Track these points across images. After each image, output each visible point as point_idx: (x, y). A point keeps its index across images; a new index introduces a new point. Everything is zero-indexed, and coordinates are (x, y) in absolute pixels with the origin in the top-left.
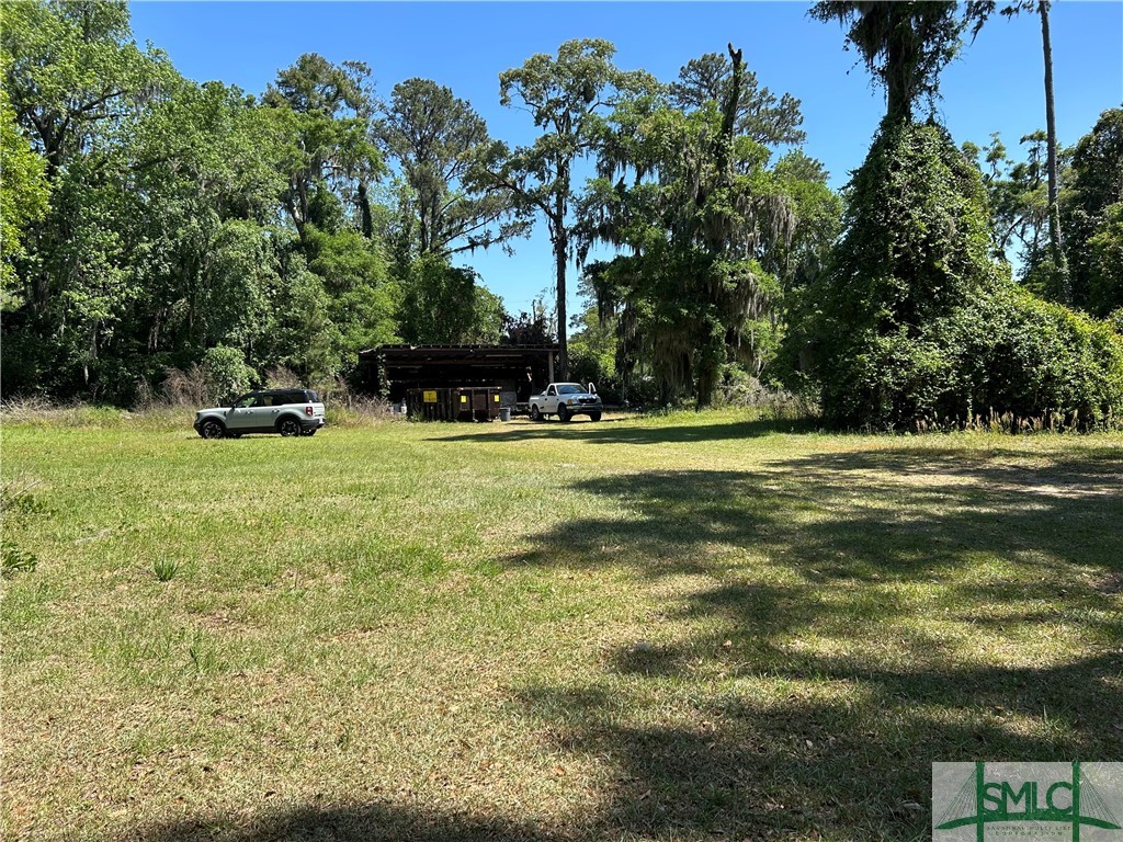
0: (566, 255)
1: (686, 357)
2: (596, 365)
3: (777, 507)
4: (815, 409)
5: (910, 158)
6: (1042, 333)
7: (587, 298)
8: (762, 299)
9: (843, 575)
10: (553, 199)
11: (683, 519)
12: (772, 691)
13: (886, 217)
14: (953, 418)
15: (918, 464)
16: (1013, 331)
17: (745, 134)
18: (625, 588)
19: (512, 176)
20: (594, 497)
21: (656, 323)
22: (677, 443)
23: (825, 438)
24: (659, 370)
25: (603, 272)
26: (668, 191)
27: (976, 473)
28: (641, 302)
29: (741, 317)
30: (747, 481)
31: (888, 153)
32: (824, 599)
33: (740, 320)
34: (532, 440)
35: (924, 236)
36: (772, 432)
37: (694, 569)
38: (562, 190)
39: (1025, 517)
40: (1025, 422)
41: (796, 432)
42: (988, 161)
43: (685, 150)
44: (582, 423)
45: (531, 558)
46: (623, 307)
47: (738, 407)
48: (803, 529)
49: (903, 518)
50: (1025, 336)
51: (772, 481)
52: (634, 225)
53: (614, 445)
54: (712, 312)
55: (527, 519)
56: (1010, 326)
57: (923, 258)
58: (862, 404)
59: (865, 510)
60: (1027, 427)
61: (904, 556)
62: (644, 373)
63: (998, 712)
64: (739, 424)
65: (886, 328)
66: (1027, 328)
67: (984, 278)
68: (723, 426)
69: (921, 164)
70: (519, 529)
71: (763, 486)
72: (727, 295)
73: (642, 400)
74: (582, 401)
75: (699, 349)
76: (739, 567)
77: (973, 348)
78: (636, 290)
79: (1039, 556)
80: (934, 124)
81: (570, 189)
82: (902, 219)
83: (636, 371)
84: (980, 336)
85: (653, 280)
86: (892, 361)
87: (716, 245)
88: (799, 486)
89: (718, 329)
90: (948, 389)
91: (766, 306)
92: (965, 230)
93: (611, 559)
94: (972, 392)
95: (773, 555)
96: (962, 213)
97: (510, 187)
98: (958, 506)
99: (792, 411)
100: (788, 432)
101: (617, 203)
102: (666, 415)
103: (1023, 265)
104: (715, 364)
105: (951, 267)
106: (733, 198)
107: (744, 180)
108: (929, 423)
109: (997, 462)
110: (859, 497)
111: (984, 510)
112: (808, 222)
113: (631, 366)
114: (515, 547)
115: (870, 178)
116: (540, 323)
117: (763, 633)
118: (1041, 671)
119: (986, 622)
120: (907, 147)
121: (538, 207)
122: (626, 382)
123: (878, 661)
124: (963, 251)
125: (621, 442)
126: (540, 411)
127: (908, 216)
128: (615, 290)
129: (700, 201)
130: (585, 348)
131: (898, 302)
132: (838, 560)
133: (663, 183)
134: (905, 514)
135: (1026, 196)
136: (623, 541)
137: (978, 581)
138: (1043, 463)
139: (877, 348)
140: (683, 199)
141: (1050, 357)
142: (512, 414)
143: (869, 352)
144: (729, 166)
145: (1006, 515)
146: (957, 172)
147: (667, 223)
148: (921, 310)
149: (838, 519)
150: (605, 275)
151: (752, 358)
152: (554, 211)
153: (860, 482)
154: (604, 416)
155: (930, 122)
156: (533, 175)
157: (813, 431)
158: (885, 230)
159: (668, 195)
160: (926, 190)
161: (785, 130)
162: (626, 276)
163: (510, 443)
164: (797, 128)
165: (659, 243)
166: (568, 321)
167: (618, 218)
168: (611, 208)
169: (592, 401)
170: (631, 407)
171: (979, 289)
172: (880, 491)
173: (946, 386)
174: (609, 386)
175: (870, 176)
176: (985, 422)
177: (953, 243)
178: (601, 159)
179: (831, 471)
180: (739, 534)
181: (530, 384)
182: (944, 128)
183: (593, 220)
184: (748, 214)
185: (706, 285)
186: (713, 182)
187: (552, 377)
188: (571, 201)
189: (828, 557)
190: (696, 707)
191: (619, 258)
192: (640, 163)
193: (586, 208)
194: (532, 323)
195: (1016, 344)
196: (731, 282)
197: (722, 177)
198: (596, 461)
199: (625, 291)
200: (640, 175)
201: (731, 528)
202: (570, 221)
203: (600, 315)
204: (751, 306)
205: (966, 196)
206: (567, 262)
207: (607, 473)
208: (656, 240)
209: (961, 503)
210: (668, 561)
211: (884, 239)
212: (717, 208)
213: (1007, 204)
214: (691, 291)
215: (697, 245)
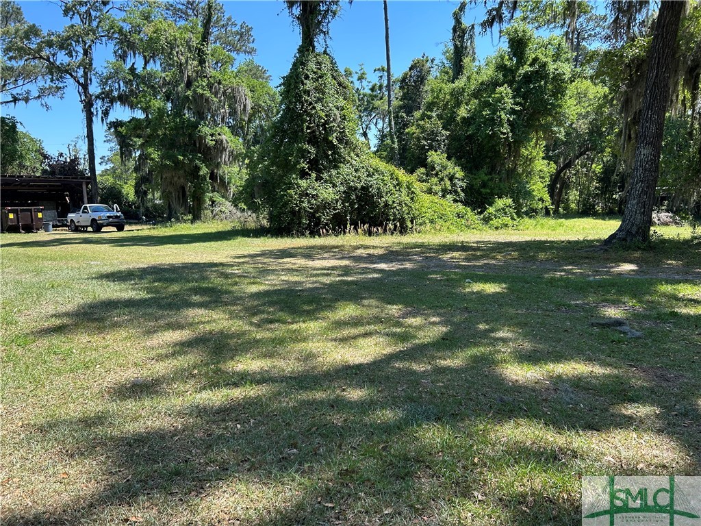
0: (92, 113)
1: (183, 188)
2: (120, 192)
3: (236, 284)
4: (265, 223)
5: (314, 73)
6: (383, 180)
7: (113, 145)
8: (232, 152)
9: (271, 322)
10: (81, 72)
11: (175, 295)
12: (220, 397)
13: (302, 108)
14: (340, 227)
15: (320, 254)
16: (369, 179)
17: (218, 44)
18: (129, 345)
19: (46, 52)
20: (112, 284)
21: (161, 165)
22: (177, 245)
23: (270, 240)
24: (165, 196)
25: (121, 127)
26: (167, 76)
27: (349, 258)
28: (150, 150)
29: (219, 163)
30: (220, 268)
31: (302, 68)
32: (258, 337)
33: (218, 165)
34: (68, 245)
35: (323, 121)
36: (239, 237)
37: (178, 326)
38: (87, 67)
39: (369, 282)
40: (375, 229)
41: (253, 237)
42: (358, 80)
43: (177, 50)
44: (110, 232)
45: (59, 330)
46: (138, 153)
47: (219, 221)
48: (250, 296)
49: (308, 286)
50: (375, 182)
51: (235, 268)
52: (142, 96)
53: (132, 247)
54: (199, 159)
55: (57, 302)
56: (368, 176)
57: (323, 134)
58: (292, 220)
59: (287, 282)
60: (376, 232)
61: (305, 308)
62: (156, 197)
63: (344, 390)
64: (219, 232)
65: (304, 175)
66: (376, 177)
67: (355, 148)
68: (209, 233)
69: (321, 77)
70: (51, 310)
71: (229, 271)
72: (209, 148)
73: (155, 216)
74: (109, 217)
75: (192, 183)
76: (208, 322)
77: (350, 188)
78: (146, 141)
79: (374, 302)
80: (327, 54)
81: (94, 66)
82: (311, 109)
83: (150, 196)
84: (353, 181)
85: (158, 135)
86: (307, 195)
87: (200, 116)
88: (251, 270)
89: (204, 170)
90: (337, 211)
91: (235, 157)
92: (344, 119)
93: (120, 326)
94: (350, 213)
95: (231, 313)
96: (343, 109)
97: (44, 59)
98: (337, 277)
99: (251, 225)
100: (249, 237)
101: (130, 80)
102: (171, 227)
103: (377, 142)
104: (203, 193)
105: (338, 140)
106: (210, 86)
107: (217, 75)
108: (327, 231)
109: (359, 252)
110: (285, 275)
111: (350, 279)
112: (260, 106)
113: (145, 193)
114: (46, 324)
115: (293, 82)
116: (75, 161)
117: (218, 363)
118: (367, 364)
119: (344, 340)
120: (312, 66)
121: (68, 76)
122: (143, 204)
123: (284, 371)
124: (344, 131)
125: (137, 245)
126: (77, 224)
127: (314, 108)
128: (132, 140)
129: (189, 85)
130: (111, 180)
131: (310, 159)
132: (269, 313)
133: (164, 70)
134: (309, 283)
135: (377, 103)
136: (130, 313)
137: (342, 318)
138: (381, 252)
139: (299, 186)
140: (177, 84)
141: (387, 194)
142: (53, 226)
143: (294, 189)
144: (207, 64)
145: (360, 281)
146: (340, 84)
147: (168, 97)
148: (322, 164)
149: (271, 288)
150: (123, 130)
151: (227, 190)
152: (82, 81)
153: (287, 266)
154: (127, 228)
155: (325, 52)
156: (63, 52)
157: (263, 236)
158: (301, 115)
159: (167, 79)
160: (324, 93)
161: (243, 45)
162: (138, 132)
163: (50, 248)
164: (251, 45)
165: (161, 111)
166: (97, 161)
167: (132, 91)
168: (126, 83)
169: (117, 217)
170: (147, 221)
171: (352, 154)
172: (297, 271)
173: (336, 210)
174: (131, 206)
175: (292, 81)
176: (355, 229)
177: (339, 126)
178: (117, 48)
179: (272, 260)
180: (210, 302)
181: (69, 204)
182: (333, 57)
183: (112, 90)
184: (220, 97)
185: (195, 142)
186: (197, 73)
187: (86, 200)
188: (95, 75)
189: (263, 312)
190: (170, 415)
191: (134, 119)
192: (146, 54)
193: (107, 80)
194: (68, 160)
195: (371, 186)
196: (211, 140)
197: (203, 72)
198: (117, 259)
199: (139, 141)
200: (146, 63)
201: (206, 299)
202: (94, 89)
203: (122, 157)
204: (225, 156)
205: (345, 99)
206: (94, 118)
207: (123, 268)
208: (159, 109)
209: (339, 275)
210: (161, 322)
211: (301, 121)
212: (200, 91)
213: (367, 107)
214: (185, 144)
215: (188, 115)
